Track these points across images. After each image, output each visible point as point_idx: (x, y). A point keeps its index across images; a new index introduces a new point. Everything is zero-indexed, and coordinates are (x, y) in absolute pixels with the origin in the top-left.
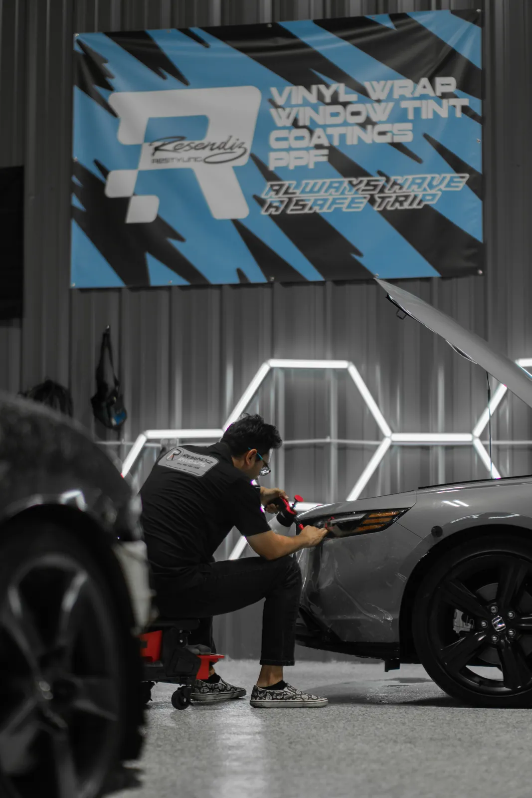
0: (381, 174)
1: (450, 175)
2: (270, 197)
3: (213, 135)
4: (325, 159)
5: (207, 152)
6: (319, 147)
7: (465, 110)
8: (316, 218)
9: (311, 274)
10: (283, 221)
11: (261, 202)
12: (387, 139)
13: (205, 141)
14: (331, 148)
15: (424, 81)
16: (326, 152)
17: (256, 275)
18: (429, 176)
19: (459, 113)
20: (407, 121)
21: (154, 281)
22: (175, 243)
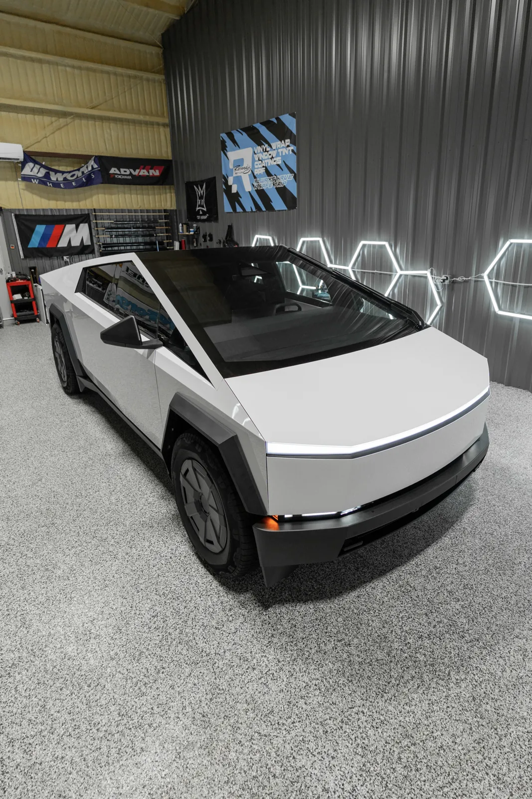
0: (275, 175)
1: (289, 175)
2: (255, 184)
3: (245, 165)
4: (264, 171)
5: (243, 170)
6: (263, 167)
7: (293, 151)
8: (263, 190)
9: (264, 209)
10: (257, 191)
11: (253, 185)
12: (275, 163)
13: (244, 167)
14: (266, 167)
15: (283, 141)
16: (264, 168)
17: (254, 210)
18: (284, 175)
19: (291, 152)
20: (280, 156)
21: (238, 211)
22: (240, 198)
